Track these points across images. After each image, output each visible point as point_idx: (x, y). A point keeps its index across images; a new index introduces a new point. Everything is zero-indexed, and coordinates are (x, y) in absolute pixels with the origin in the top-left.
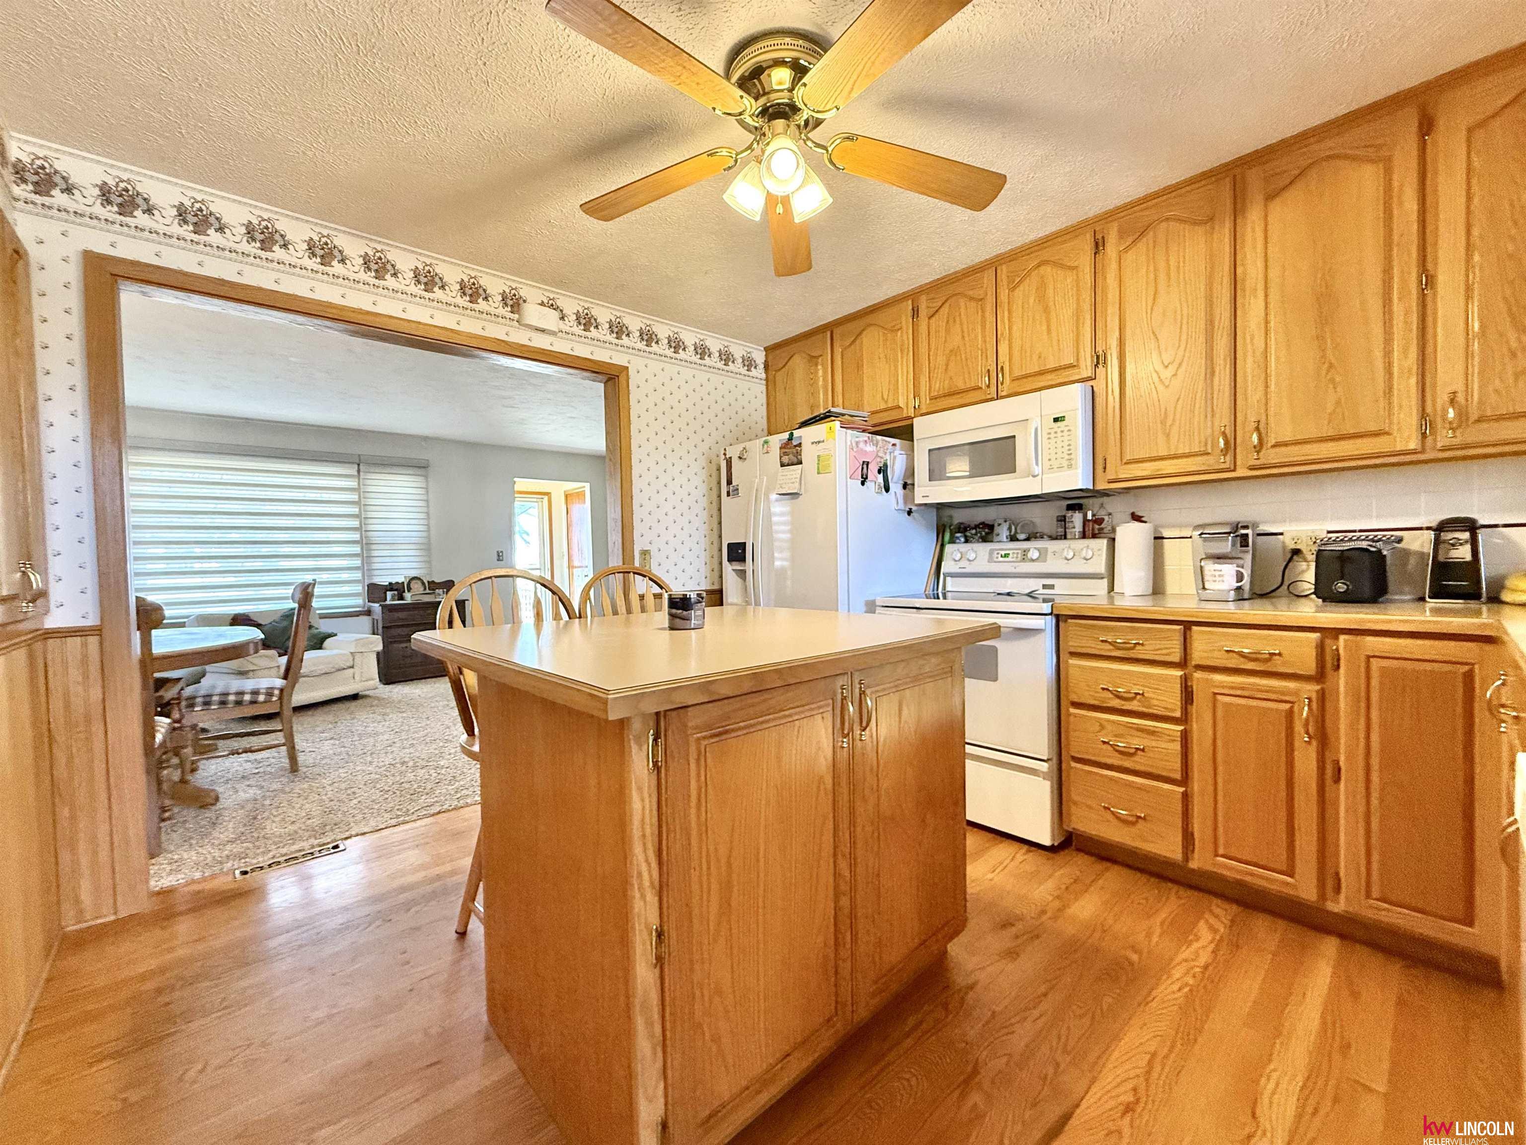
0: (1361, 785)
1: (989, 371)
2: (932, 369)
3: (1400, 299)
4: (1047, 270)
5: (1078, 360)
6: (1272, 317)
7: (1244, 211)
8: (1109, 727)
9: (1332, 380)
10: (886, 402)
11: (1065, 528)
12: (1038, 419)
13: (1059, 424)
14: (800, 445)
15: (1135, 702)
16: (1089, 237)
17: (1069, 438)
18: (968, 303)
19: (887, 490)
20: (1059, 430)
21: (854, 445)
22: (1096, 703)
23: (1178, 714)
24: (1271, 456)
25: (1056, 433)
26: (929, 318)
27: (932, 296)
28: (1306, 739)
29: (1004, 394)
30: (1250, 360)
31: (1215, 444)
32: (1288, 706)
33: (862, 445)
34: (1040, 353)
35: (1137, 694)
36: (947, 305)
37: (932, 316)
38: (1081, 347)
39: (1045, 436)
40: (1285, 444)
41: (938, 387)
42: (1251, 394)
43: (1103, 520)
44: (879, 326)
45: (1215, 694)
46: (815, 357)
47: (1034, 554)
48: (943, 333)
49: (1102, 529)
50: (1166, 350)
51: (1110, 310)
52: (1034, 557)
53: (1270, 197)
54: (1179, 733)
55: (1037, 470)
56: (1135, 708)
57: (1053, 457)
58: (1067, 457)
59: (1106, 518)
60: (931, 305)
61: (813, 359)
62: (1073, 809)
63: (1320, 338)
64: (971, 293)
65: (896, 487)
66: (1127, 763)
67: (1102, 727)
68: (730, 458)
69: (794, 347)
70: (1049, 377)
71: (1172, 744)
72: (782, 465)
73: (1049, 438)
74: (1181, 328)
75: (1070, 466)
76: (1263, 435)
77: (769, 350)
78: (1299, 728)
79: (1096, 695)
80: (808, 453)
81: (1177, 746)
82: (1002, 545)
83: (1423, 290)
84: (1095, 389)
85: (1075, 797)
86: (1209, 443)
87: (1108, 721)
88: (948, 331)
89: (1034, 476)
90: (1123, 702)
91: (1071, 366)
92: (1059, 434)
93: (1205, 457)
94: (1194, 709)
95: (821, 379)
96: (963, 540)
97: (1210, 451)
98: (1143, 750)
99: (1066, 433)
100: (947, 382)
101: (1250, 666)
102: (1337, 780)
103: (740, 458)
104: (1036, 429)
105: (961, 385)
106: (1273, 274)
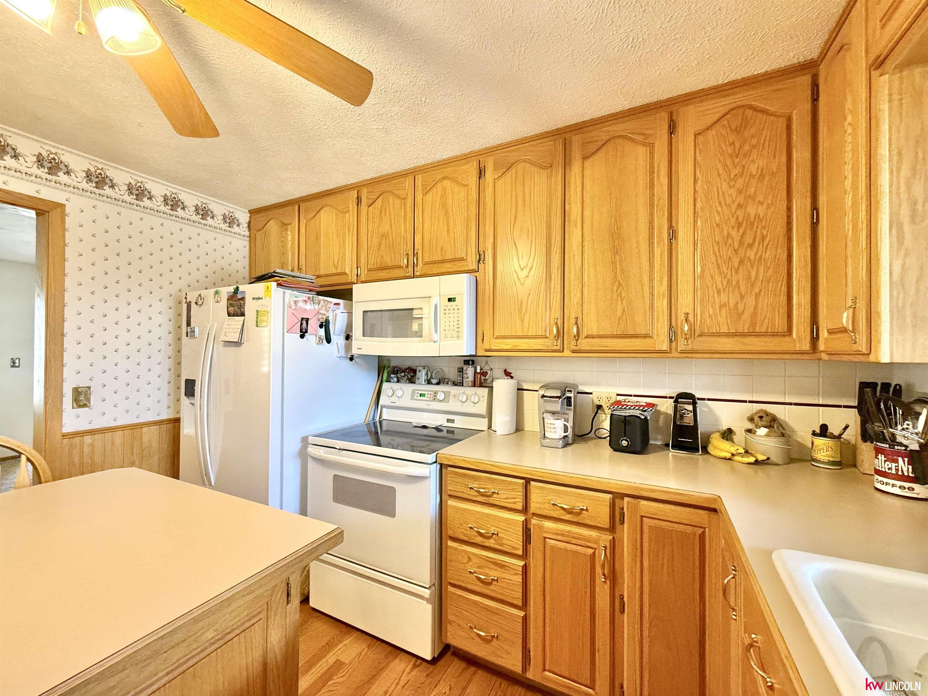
0: (638, 617)
1: (408, 254)
2: (369, 247)
3: (658, 244)
4: (447, 183)
5: (467, 255)
6: (585, 243)
7: (570, 164)
8: (474, 560)
9: (620, 295)
10: (336, 268)
11: (463, 378)
12: (438, 298)
13: (451, 303)
14: (243, 299)
15: (492, 541)
16: (475, 165)
17: (458, 315)
18: (395, 200)
19: (329, 341)
20: (451, 308)
21: (292, 303)
22: (466, 539)
23: (520, 552)
24: (584, 344)
25: (449, 310)
26: (369, 207)
27: (370, 190)
28: (603, 580)
29: (418, 274)
30: (573, 273)
31: (551, 331)
32: (590, 551)
33: (301, 304)
34: (442, 246)
35: (493, 534)
36: (380, 199)
37: (370, 206)
38: (469, 246)
39: (443, 312)
40: (593, 337)
41: (374, 261)
42: (573, 298)
43: (486, 373)
44: (332, 206)
45: (545, 538)
46: (285, 224)
47: (441, 396)
48: (377, 221)
49: (487, 380)
50: (522, 257)
51: (488, 221)
52: (441, 399)
53: (585, 158)
54: (521, 568)
55: (436, 337)
56: (492, 546)
57: (447, 328)
58: (456, 330)
59: (489, 372)
60: (370, 197)
61: (284, 225)
62: (449, 628)
63: (614, 263)
64: (397, 192)
65: (338, 339)
66: (486, 591)
67: (470, 559)
68: (190, 302)
69: (271, 213)
70: (448, 265)
71: (514, 577)
72: (229, 315)
73: (445, 314)
74: (532, 242)
75: (458, 337)
76: (580, 329)
77: (253, 212)
78: (598, 570)
79: (466, 532)
80: (250, 307)
81: (519, 579)
82: (421, 387)
83: (671, 240)
84: (478, 279)
85: (450, 617)
86: (548, 330)
87: (474, 554)
88: (381, 218)
89: (435, 342)
90: (483, 540)
91: (462, 259)
92: (452, 311)
93: (546, 340)
94: (531, 547)
95: (290, 243)
96: (395, 379)
97: (548, 336)
98: (497, 580)
99: (456, 311)
100: (379, 260)
101: (568, 517)
102: (622, 611)
103: (196, 303)
104: (436, 306)
105: (389, 263)
106: (587, 213)
